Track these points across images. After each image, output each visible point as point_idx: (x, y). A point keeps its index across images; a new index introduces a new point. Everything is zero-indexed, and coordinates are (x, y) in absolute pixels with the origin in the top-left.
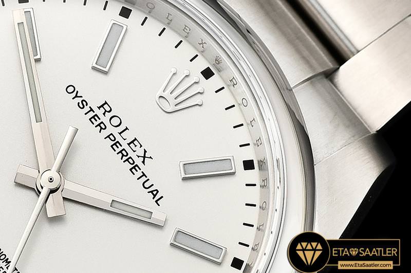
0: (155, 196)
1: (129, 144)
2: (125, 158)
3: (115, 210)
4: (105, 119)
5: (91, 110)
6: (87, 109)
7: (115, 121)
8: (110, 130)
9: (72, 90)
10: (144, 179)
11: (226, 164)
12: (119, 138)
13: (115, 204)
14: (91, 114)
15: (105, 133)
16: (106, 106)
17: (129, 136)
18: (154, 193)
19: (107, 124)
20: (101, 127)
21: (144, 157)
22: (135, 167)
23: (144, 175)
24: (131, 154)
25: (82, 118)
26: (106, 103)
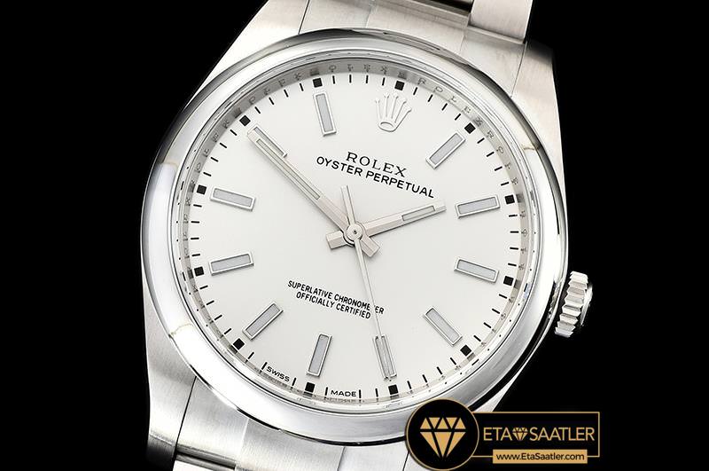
0: (425, 193)
1: (384, 170)
2: (389, 182)
3: (408, 221)
4: (357, 164)
5: (344, 165)
6: (340, 166)
7: (365, 161)
8: (365, 169)
9: (322, 160)
10: (410, 186)
11: (456, 138)
12: (375, 171)
13: (405, 218)
14: (346, 168)
15: (364, 174)
16: (351, 156)
17: (380, 165)
18: (424, 191)
19: (361, 167)
20: (358, 171)
21: (400, 172)
22: (400, 183)
23: (409, 184)
24: (390, 176)
25: (341, 174)
26: (350, 153)
